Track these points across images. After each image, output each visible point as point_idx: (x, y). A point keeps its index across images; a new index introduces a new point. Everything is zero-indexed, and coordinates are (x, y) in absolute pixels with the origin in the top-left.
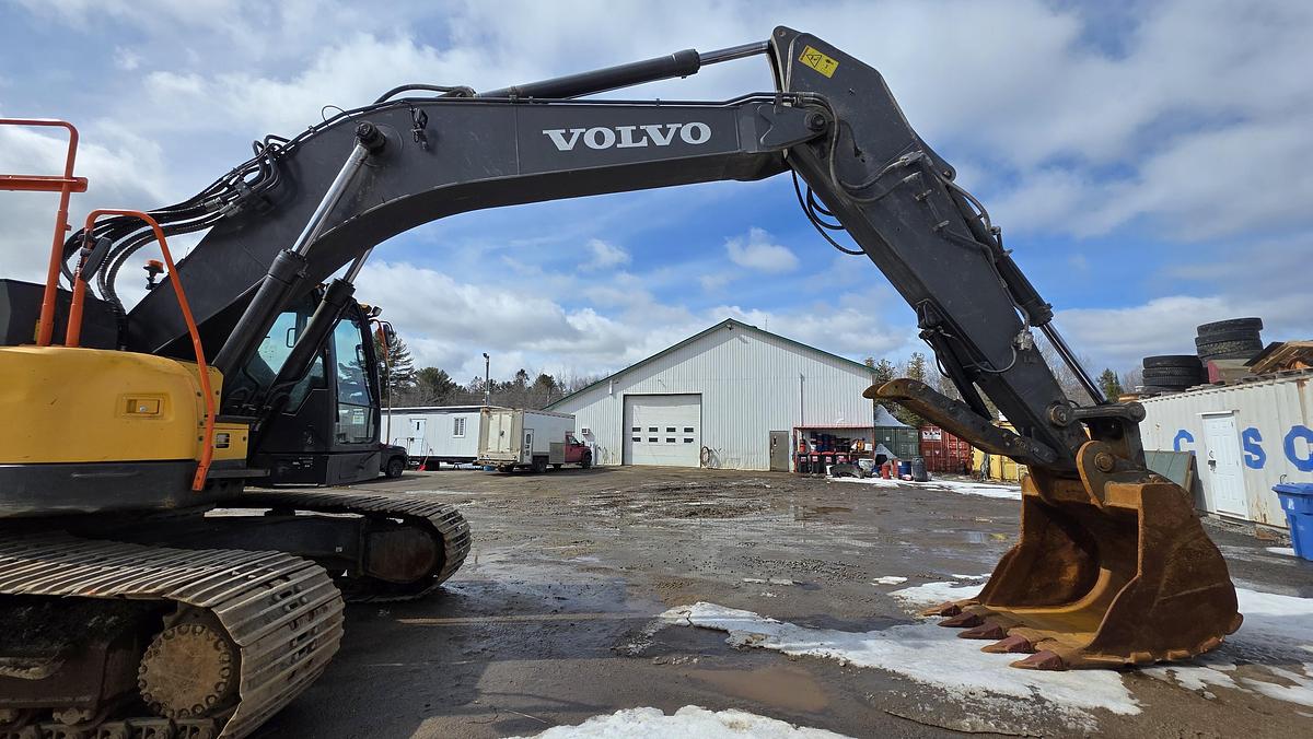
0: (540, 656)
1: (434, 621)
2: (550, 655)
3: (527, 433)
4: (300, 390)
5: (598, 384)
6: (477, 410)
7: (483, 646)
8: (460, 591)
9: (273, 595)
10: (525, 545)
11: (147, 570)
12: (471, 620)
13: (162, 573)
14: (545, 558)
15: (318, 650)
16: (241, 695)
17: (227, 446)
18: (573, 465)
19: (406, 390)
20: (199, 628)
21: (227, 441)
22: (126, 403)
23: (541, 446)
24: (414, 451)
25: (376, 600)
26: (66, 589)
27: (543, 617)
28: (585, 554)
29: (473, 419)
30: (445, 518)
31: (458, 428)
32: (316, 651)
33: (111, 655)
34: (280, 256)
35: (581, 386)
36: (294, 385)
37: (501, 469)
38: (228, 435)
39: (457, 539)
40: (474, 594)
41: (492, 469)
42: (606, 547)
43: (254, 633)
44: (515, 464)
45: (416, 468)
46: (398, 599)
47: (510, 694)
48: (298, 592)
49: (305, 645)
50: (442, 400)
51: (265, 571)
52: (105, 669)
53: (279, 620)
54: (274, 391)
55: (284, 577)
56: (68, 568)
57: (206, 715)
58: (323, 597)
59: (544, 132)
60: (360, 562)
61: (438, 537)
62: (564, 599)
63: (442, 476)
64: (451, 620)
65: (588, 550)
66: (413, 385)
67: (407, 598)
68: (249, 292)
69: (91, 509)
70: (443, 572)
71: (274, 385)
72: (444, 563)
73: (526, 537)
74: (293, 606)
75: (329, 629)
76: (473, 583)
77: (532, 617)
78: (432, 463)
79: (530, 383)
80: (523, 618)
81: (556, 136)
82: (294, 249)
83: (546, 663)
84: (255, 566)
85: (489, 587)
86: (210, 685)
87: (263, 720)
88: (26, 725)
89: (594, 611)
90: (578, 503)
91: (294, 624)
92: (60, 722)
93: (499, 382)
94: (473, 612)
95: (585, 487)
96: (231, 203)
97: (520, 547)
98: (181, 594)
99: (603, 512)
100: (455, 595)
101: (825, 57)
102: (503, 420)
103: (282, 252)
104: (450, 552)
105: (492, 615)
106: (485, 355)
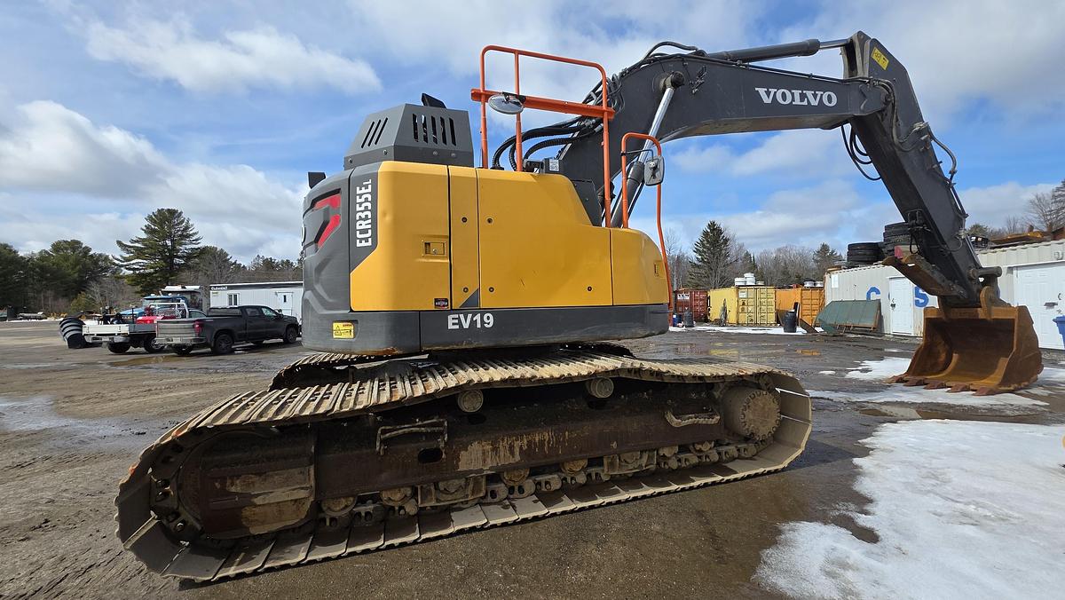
59: (757, 89)
81: (762, 91)
101: (883, 56)
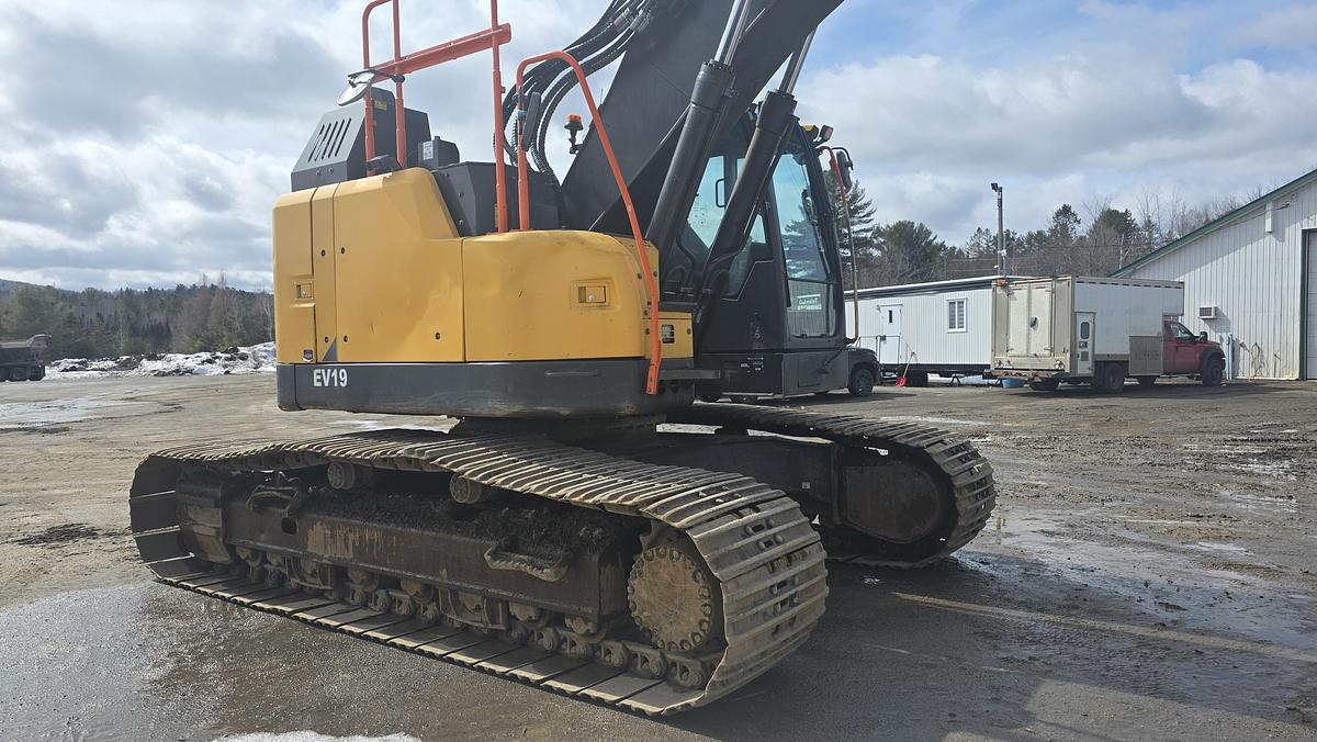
0: (1136, 690)
1: (947, 603)
2: (1156, 691)
3: (1081, 319)
4: (740, 264)
5: (1235, 217)
6: (986, 284)
7: (1032, 654)
8: (983, 568)
9: (745, 527)
10: (1093, 511)
11: (621, 481)
12: (1006, 612)
13: (634, 485)
14: (1135, 537)
15: (802, 605)
16: (727, 638)
17: (672, 341)
18: (1180, 379)
19: (866, 262)
20: (675, 553)
21: (672, 334)
22: (577, 291)
23: (1112, 342)
24: (886, 356)
25: (860, 561)
26: (560, 492)
27: (1138, 630)
28: (1218, 539)
29: (979, 302)
30: (951, 452)
31: (955, 318)
32: (799, 607)
33: (602, 569)
34: (702, 72)
35: (1194, 223)
36: (732, 259)
37: (1034, 385)
38: (672, 327)
39: (972, 487)
40: (1010, 575)
41: (1017, 384)
42: (1267, 531)
43: (732, 568)
44: (1060, 375)
45: (893, 383)
46: (892, 564)
47: (1087, 733)
48: (770, 527)
49: (786, 595)
50: (923, 274)
51: (732, 497)
52: (600, 584)
53: (755, 559)
54: (711, 267)
55: (753, 507)
56: (557, 472)
57: (695, 654)
58: (801, 539)
60: (835, 504)
61: (944, 480)
62: (1177, 608)
63: (934, 395)
64: (972, 606)
65: (1224, 533)
66: (876, 253)
67: (904, 565)
68: (674, 132)
69: (565, 412)
70: (954, 534)
71: (711, 259)
72: (956, 522)
73: (1091, 498)
74: (769, 544)
75: (811, 582)
76: (1002, 560)
77: (1116, 627)
78: (916, 375)
79: (1081, 230)
80: (1098, 624)
82: (717, 59)
83: (1150, 703)
84: (720, 489)
85: (1032, 569)
86: (694, 620)
87: (752, 676)
88: (547, 626)
89: (1245, 638)
90: (1195, 447)
91: (772, 566)
92: (572, 630)
93: (1021, 233)
94: (1009, 602)
95: (1211, 420)
96: (641, 12)
97: (1083, 513)
98: (655, 510)
99: (1256, 467)
100: (976, 572)
102: (1035, 299)
103: (704, 65)
104: (964, 504)
105: (1041, 610)
106: (994, 186)
